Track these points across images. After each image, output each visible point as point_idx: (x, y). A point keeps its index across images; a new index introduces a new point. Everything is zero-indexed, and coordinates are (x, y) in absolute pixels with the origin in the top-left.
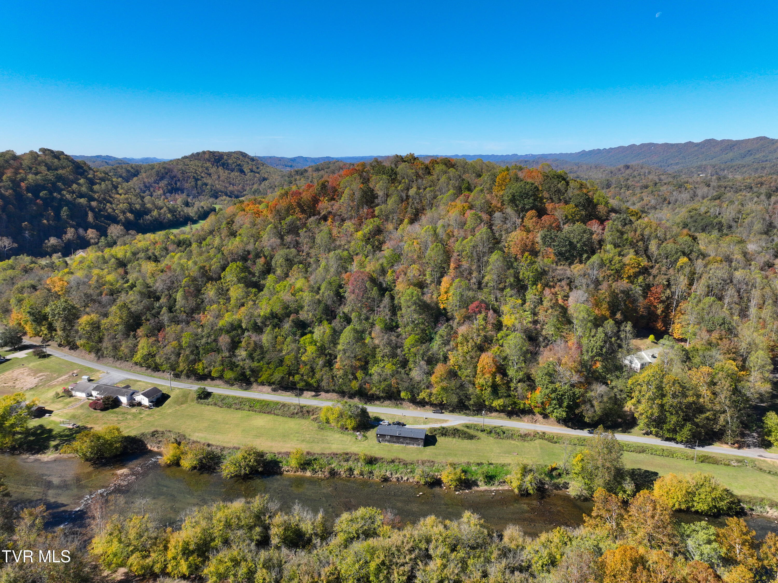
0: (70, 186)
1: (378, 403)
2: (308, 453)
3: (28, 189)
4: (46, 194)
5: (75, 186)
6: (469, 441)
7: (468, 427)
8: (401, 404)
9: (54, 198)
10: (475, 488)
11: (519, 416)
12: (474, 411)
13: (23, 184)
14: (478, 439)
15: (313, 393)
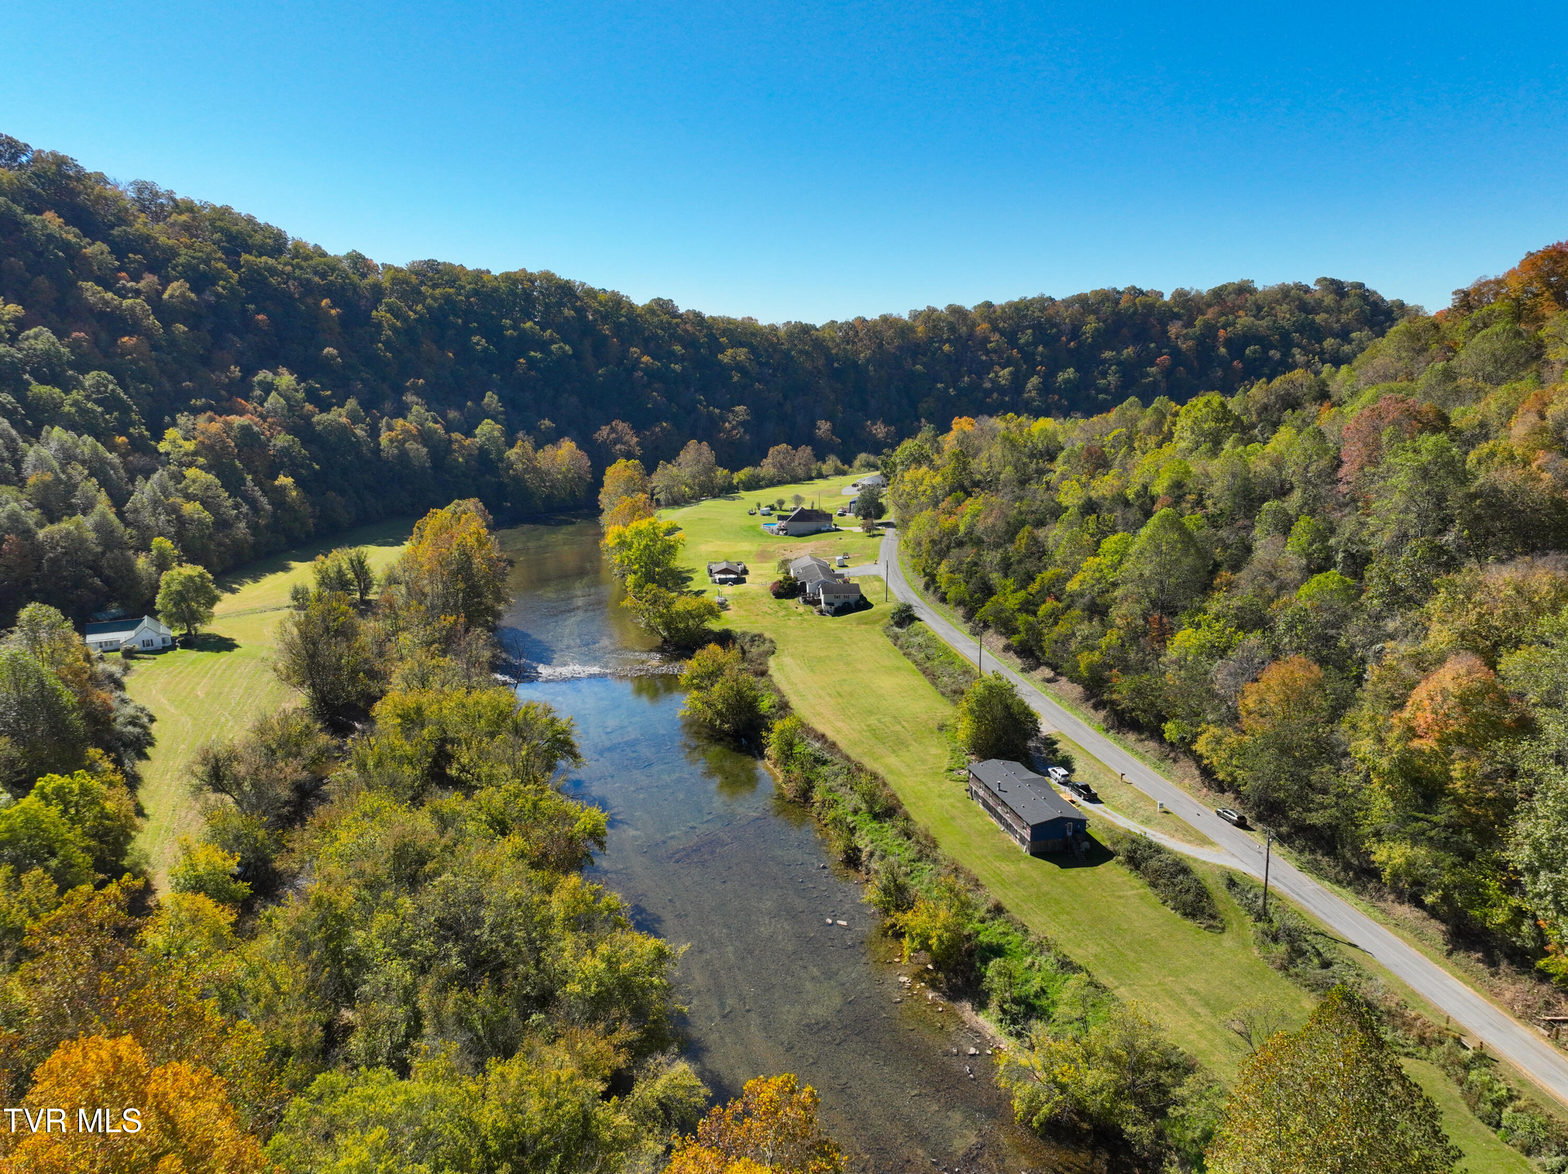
0: (1320, 341)
1: (1132, 737)
2: (833, 745)
3: (1228, 342)
4: (1255, 352)
5: (1329, 343)
6: (1178, 916)
7: (1232, 883)
8: (1175, 761)
9: (1269, 359)
10: (966, 1009)
11: (1491, 962)
12: (1347, 867)
13: (1222, 332)
14: (1209, 927)
15: (1052, 674)
